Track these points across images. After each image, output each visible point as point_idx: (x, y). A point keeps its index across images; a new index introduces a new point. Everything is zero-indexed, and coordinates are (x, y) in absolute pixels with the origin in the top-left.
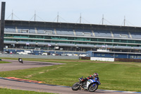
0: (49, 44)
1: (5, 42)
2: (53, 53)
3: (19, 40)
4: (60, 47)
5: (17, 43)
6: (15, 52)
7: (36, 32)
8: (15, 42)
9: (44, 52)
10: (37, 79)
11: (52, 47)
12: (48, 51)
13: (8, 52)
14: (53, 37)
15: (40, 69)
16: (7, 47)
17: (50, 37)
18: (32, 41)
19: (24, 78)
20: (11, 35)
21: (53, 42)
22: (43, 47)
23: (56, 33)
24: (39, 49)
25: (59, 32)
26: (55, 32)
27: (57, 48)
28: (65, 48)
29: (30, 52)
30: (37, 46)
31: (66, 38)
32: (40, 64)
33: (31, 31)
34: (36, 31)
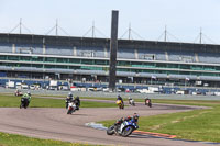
0: (187, 78)
1: (118, 73)
2: (194, 90)
3: (140, 71)
4: (204, 82)
5: (138, 75)
6: (133, 90)
7: (166, 58)
8: (134, 74)
9: (179, 89)
10: (167, 131)
11: (192, 82)
12: (186, 88)
13: (123, 90)
14: (194, 66)
15: (173, 117)
16: (121, 81)
17: (188, 66)
18: (161, 72)
19: (147, 130)
20: (128, 63)
21: (194, 73)
22: (177, 82)
23: (197, 60)
24: (172, 85)
25: (202, 58)
26: (196, 58)
27: (200, 83)
28: (211, 83)
29: (157, 89)
30: (168, 80)
31: (213, 67)
32: (173, 108)
33: (160, 56)
34: (167, 56)
